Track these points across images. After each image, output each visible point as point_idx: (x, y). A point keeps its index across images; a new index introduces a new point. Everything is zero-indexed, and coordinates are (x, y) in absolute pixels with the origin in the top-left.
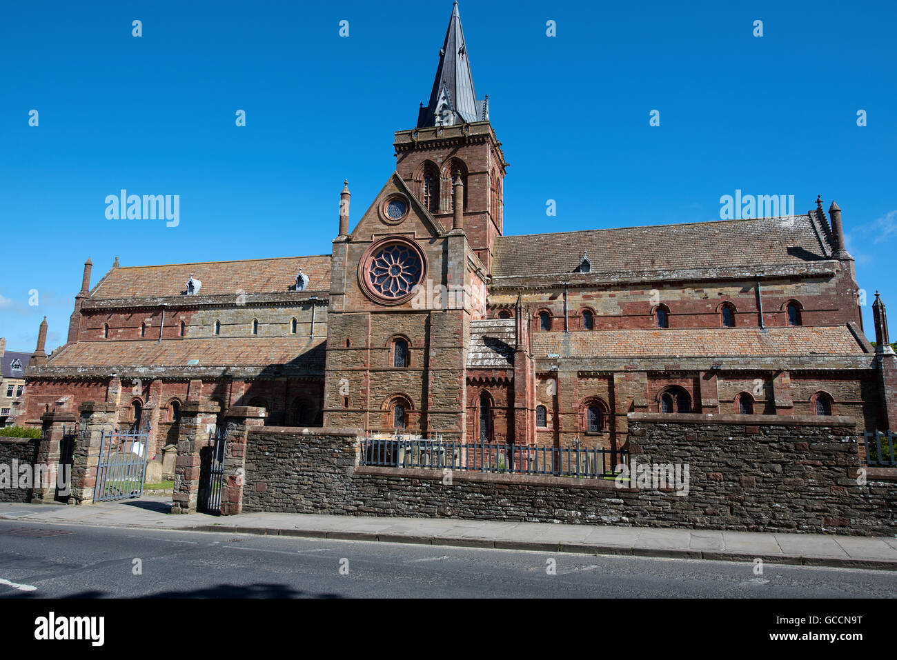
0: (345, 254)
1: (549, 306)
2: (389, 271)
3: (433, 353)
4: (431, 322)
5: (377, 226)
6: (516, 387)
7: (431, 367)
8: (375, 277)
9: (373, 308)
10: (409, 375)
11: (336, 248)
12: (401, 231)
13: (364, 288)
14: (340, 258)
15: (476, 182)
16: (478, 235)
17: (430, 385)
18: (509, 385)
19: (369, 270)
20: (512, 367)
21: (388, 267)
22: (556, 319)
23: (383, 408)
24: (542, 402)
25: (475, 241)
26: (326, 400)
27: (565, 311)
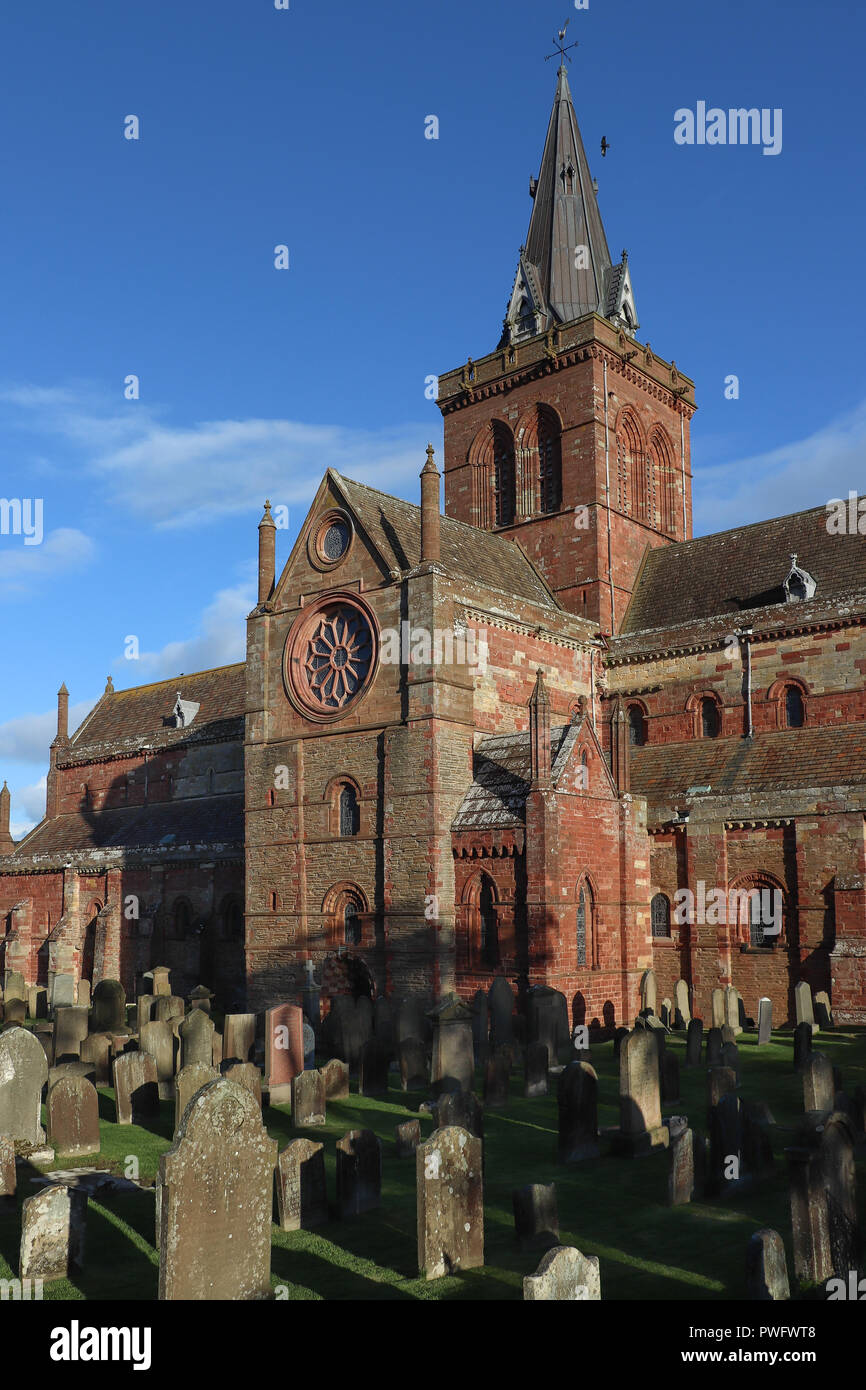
0: (264, 638)
1: (717, 685)
2: (332, 660)
3: (389, 808)
4: (385, 748)
5: (308, 578)
6: (529, 863)
7: (387, 831)
8: (312, 672)
9: (305, 731)
10: (359, 849)
11: (251, 630)
12: (340, 582)
13: (292, 696)
14: (258, 645)
15: (577, 446)
16: (581, 555)
17: (386, 865)
18: (520, 859)
19: (304, 660)
20: (523, 826)
21: (330, 651)
22: (728, 711)
23: (325, 909)
24: (662, 886)
25: (577, 570)
26: (248, 898)
27: (745, 693)
